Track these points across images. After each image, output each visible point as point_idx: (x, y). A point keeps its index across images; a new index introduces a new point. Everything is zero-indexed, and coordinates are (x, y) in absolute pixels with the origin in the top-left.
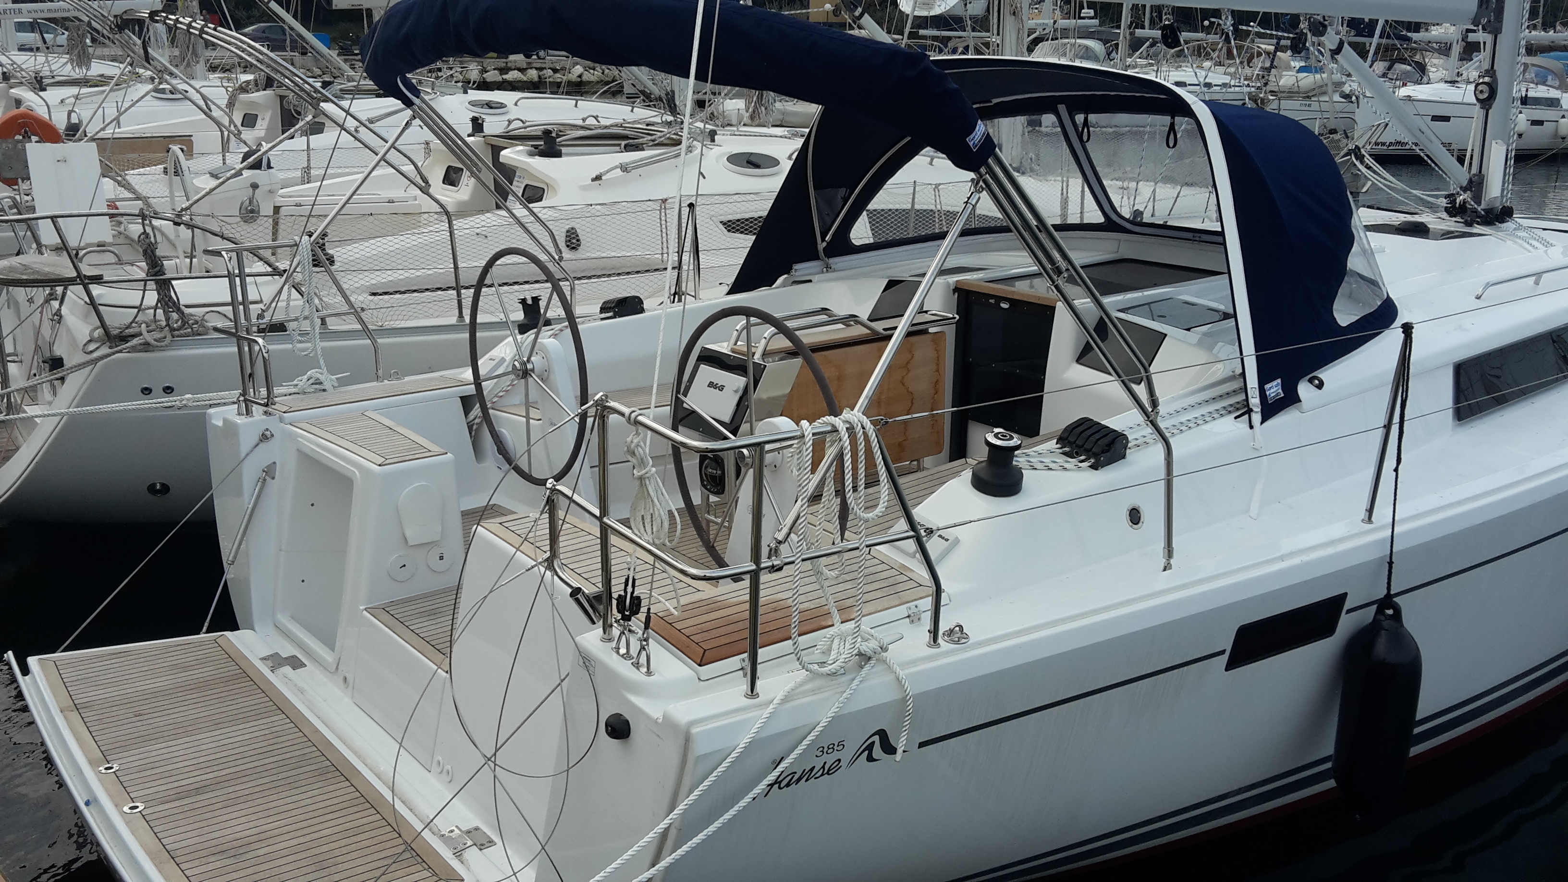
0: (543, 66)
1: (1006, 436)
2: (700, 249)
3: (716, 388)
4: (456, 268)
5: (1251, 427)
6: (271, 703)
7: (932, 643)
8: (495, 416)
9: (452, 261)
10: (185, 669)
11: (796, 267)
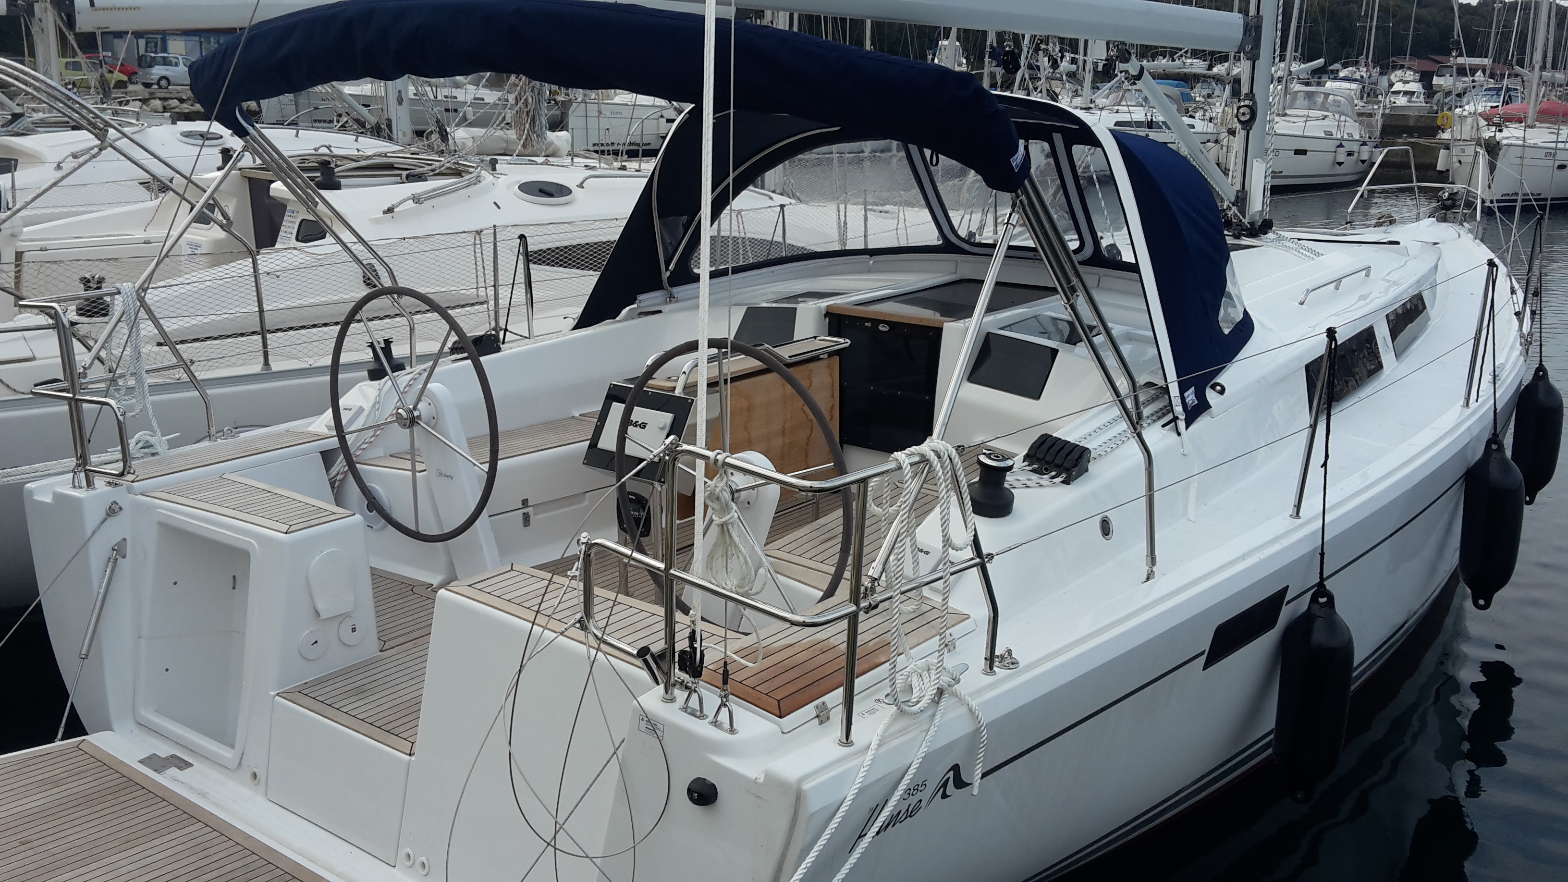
0: (168, 96)
1: (997, 457)
2: (532, 280)
3: (636, 426)
4: (261, 311)
5: (1179, 434)
6: (179, 812)
7: (989, 670)
8: (365, 471)
9: (256, 304)
10: (56, 783)
11: (641, 297)
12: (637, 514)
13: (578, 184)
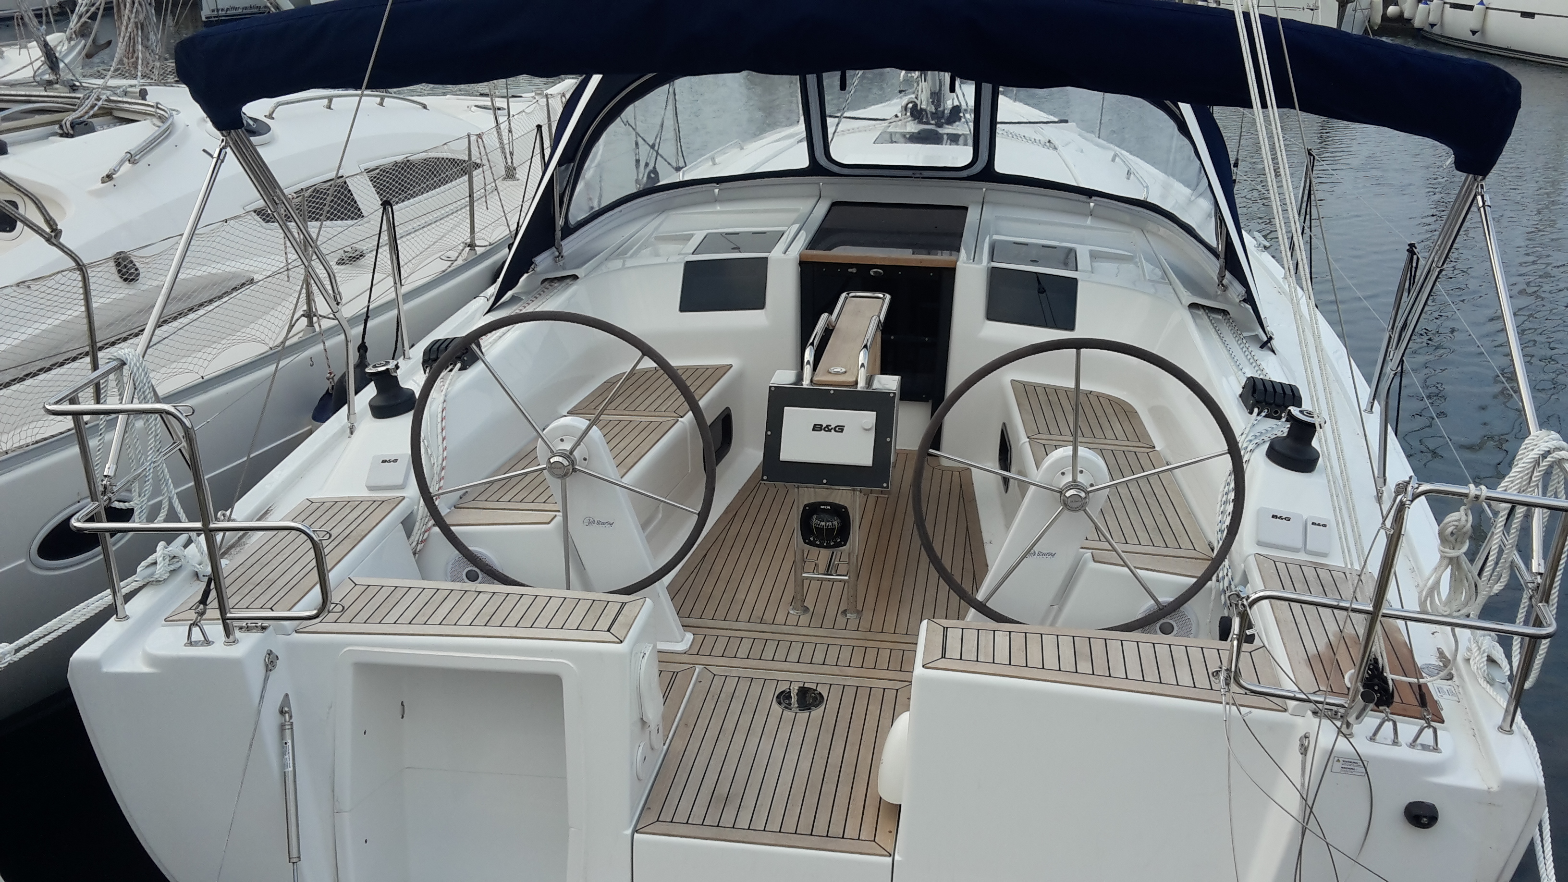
3: (830, 430)
5: (1277, 354)
8: (464, 534)
11: (536, 261)
12: (830, 524)
13: (267, 114)
